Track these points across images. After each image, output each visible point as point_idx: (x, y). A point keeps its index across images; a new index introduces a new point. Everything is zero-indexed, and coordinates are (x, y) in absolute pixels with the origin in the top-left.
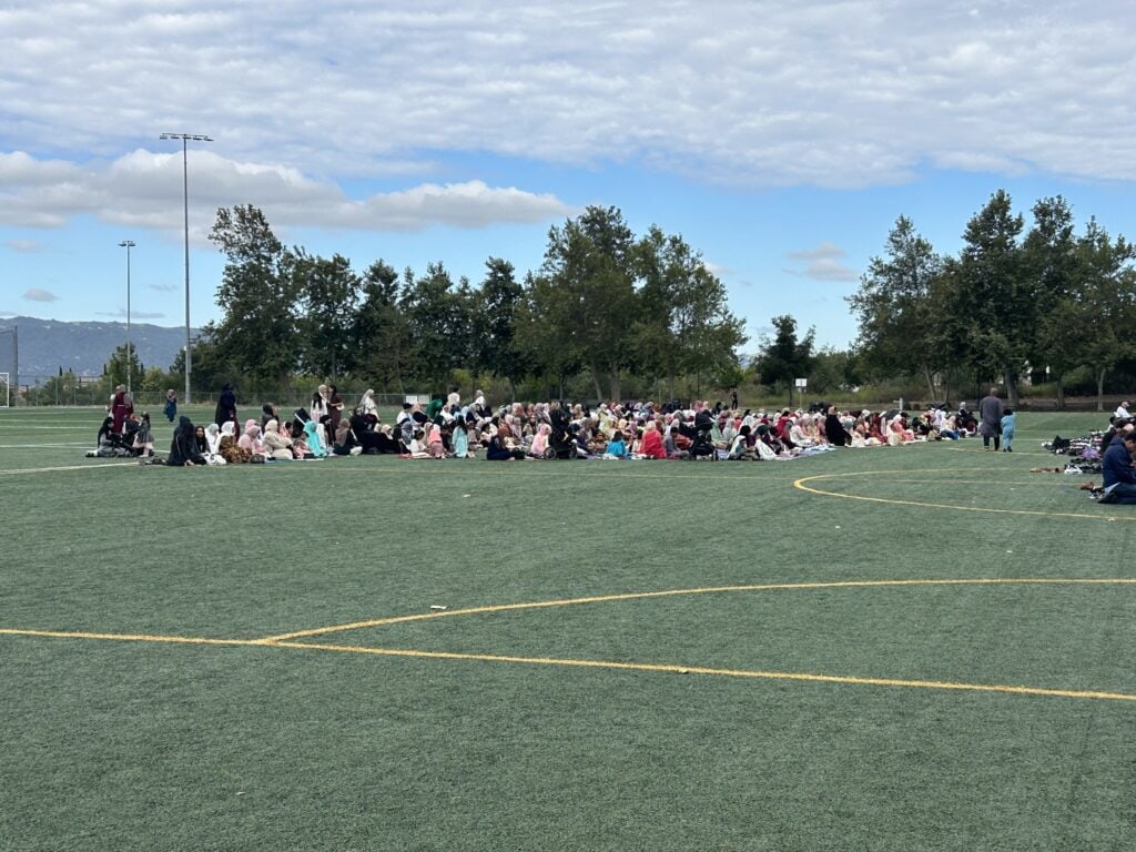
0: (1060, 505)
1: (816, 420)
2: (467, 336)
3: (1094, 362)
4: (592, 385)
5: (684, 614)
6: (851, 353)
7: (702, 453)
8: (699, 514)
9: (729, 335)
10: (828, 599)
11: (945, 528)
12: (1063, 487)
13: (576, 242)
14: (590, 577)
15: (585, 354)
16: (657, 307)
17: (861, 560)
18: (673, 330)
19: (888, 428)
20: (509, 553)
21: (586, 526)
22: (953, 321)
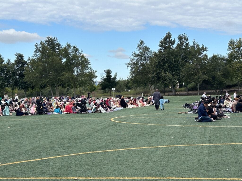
0: (186, 123)
1: (118, 100)
2: (10, 77)
3: (196, 81)
4: (50, 91)
5: (77, 161)
6: (127, 80)
7: (84, 111)
8: (82, 130)
9: (92, 75)
10: (120, 154)
11: (154, 131)
12: (187, 118)
13: (44, 48)
14: (48, 151)
15: (48, 82)
16: (69, 67)
17: (129, 142)
18: (75, 74)
19: (138, 102)
20: (22, 145)
21: (47, 135)
22: (156, 70)
